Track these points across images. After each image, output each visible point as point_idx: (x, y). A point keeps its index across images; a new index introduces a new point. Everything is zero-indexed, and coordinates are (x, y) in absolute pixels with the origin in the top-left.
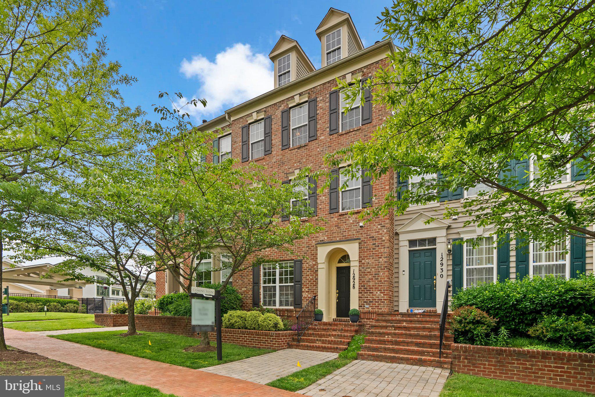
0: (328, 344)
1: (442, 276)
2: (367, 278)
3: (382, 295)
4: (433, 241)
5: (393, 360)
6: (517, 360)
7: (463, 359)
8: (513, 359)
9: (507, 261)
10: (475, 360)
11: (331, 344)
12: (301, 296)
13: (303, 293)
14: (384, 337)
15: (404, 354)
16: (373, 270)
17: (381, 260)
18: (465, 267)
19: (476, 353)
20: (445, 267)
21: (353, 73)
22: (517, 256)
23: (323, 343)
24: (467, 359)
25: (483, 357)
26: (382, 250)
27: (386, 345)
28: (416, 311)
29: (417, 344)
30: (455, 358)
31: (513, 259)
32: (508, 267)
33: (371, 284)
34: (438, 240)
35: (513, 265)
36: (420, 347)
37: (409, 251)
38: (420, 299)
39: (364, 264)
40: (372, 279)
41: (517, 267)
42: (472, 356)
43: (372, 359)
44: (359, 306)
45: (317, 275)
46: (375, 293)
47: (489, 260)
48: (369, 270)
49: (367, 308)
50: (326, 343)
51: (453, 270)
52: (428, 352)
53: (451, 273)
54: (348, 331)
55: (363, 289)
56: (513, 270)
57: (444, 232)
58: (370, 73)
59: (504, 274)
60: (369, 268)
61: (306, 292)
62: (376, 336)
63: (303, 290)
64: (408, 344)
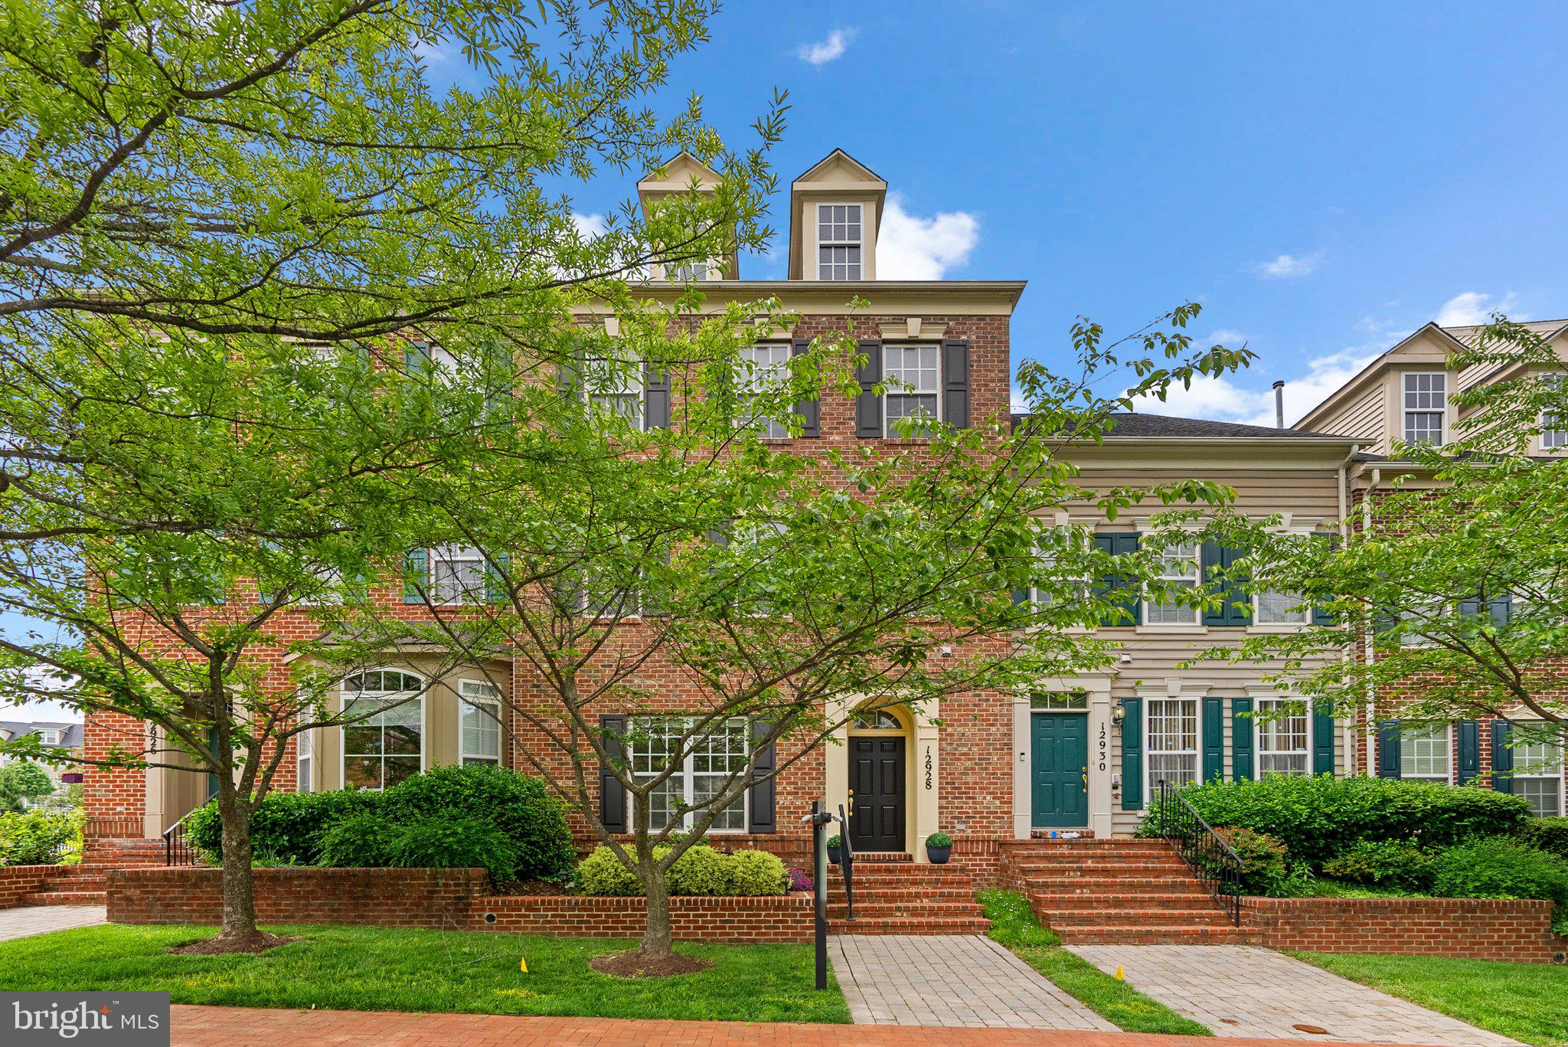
0: (930, 915)
1: (1102, 767)
2: (960, 767)
3: (997, 802)
4: (1081, 698)
5: (1145, 939)
6: (1372, 918)
7: (1284, 924)
8: (1366, 918)
9: (1219, 745)
10: (1304, 924)
11: (936, 915)
12: (772, 803)
13: (778, 798)
14: (1073, 892)
15: (1152, 924)
16: (975, 749)
17: (993, 729)
18: (1146, 752)
19: (1305, 911)
20: (1107, 750)
21: (926, 319)
22: (1234, 737)
23: (912, 915)
24: (1289, 923)
25: (1318, 918)
26: (997, 710)
27: (1092, 908)
28: (1065, 836)
29: (1163, 903)
30: (1267, 924)
31: (1228, 742)
32: (1221, 756)
33: (970, 779)
34: (1091, 699)
35: (1228, 752)
36: (1168, 908)
37: (1033, 714)
38: (1054, 810)
39: (952, 735)
40: (973, 769)
41: (1234, 757)
42: (1299, 917)
43: (1097, 940)
44: (941, 827)
45: (823, 755)
46: (979, 798)
47: (1188, 742)
48: (965, 750)
49: (961, 830)
50: (922, 915)
51: (1124, 756)
52: (1201, 917)
53: (1119, 761)
54: (952, 883)
55: (951, 790)
56: (1228, 761)
57: (1106, 684)
58: (965, 333)
59: (1212, 768)
60: (963, 745)
61: (789, 793)
62: (1053, 892)
63: (779, 789)
64: (1142, 903)
